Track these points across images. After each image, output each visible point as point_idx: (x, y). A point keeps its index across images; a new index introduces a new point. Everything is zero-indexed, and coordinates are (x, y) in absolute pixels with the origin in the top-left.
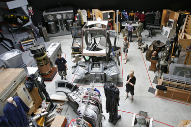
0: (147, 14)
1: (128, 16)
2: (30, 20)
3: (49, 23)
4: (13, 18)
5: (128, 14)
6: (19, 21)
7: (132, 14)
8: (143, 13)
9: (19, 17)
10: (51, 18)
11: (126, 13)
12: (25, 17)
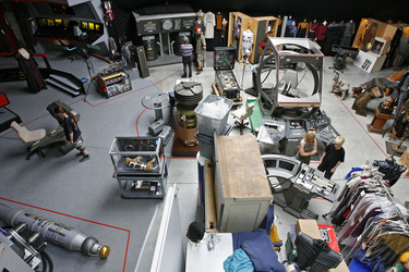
0: (331, 25)
1: (295, 29)
2: (105, 30)
3: (144, 39)
4: (62, 25)
5: (297, 25)
6: (79, 32)
7: (304, 25)
8: (325, 23)
9: (76, 23)
10: (150, 28)
11: (294, 23)
12: (91, 25)
